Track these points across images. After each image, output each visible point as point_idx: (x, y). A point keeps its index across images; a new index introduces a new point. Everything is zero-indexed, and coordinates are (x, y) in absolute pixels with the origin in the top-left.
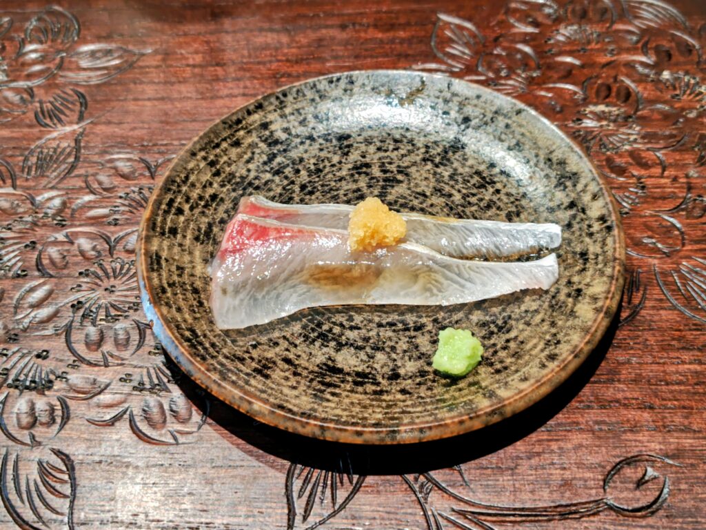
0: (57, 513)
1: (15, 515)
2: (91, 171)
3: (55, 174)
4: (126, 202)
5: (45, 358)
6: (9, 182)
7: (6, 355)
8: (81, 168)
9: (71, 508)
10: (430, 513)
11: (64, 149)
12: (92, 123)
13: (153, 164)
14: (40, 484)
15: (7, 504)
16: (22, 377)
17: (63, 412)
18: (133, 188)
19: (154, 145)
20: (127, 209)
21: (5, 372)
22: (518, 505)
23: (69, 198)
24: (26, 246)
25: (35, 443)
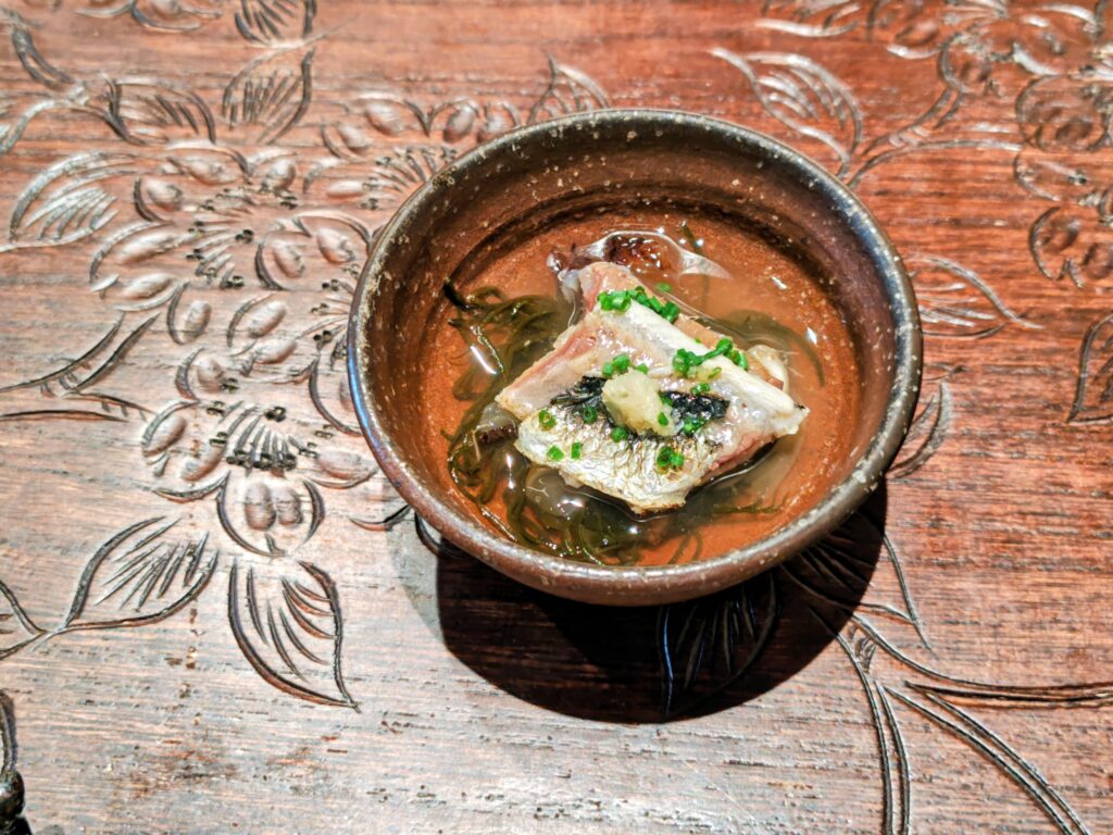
0: (317, 660)
1: (255, 660)
2: (330, 118)
3: (274, 120)
4: (388, 172)
5: (280, 419)
6: (203, 129)
7: (220, 412)
8: (314, 112)
9: (337, 653)
10: (872, 688)
11: (285, 80)
12: (325, 37)
13: (425, 111)
14: (287, 614)
15: (243, 642)
16: (247, 448)
17: (314, 507)
18: (398, 150)
19: (427, 79)
20: (389, 183)
21: (222, 438)
22: (1005, 682)
23: (299, 163)
24: (238, 237)
25: (274, 551)
